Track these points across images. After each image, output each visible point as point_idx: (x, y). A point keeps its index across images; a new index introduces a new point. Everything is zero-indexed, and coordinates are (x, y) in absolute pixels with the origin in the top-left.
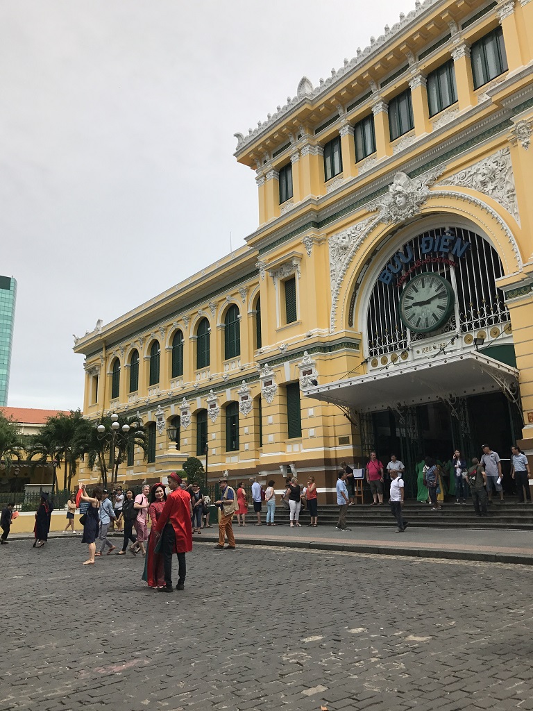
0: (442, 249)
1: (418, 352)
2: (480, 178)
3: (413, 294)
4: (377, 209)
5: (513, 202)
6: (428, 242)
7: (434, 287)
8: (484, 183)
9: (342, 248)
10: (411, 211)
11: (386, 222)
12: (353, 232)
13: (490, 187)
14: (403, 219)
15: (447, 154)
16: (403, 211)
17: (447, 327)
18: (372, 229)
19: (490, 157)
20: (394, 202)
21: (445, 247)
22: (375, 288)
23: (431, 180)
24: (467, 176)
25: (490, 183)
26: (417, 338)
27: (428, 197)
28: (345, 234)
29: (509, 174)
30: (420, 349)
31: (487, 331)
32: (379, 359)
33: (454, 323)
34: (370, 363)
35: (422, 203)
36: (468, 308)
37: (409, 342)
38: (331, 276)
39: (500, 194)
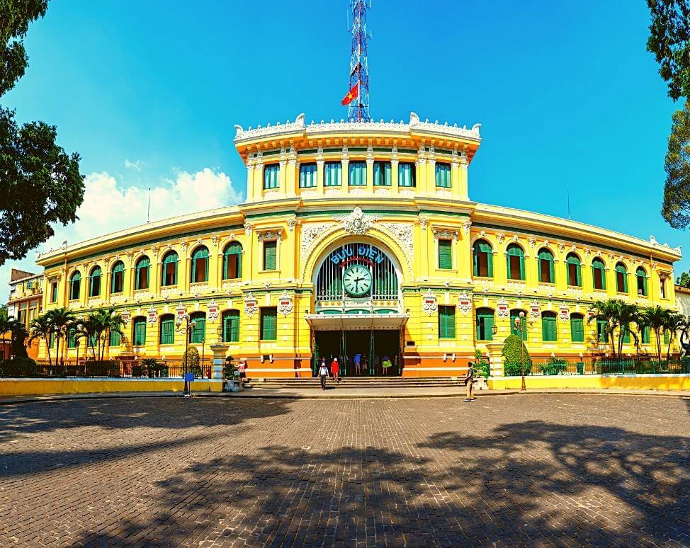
0: (370, 256)
2: (399, 231)
3: (350, 273)
4: (339, 221)
5: (412, 250)
8: (400, 235)
9: (313, 235)
10: (361, 232)
11: (345, 231)
12: (322, 227)
14: (356, 233)
16: (358, 230)
17: (365, 295)
19: (404, 224)
20: (354, 223)
21: (372, 256)
22: (325, 262)
23: (374, 220)
24: (392, 227)
25: (403, 237)
26: (348, 296)
28: (315, 227)
29: (412, 236)
30: (349, 302)
31: (385, 302)
32: (323, 303)
33: (370, 294)
34: (317, 304)
35: (367, 231)
36: (377, 289)
37: (343, 298)
38: (303, 248)
39: (407, 243)
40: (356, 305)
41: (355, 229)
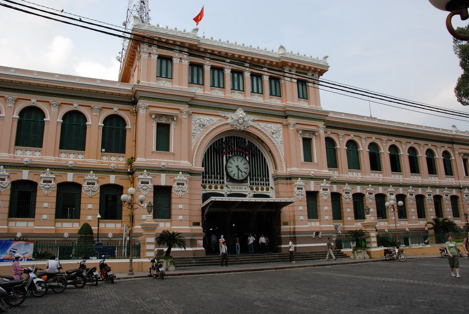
0: (247, 148)
1: (229, 188)
2: (272, 130)
3: (232, 162)
4: (225, 117)
7: (242, 163)
8: (273, 133)
9: (203, 125)
10: (243, 128)
11: (230, 126)
12: (210, 120)
14: (238, 129)
17: (243, 181)
18: (222, 125)
19: (275, 125)
20: (238, 120)
22: (208, 150)
23: (253, 120)
24: (266, 127)
25: (275, 135)
26: (229, 181)
27: (251, 126)
28: (204, 119)
29: (281, 135)
30: (231, 187)
31: (260, 188)
32: (208, 186)
33: (247, 180)
35: (248, 127)
36: (253, 176)
37: (225, 182)
38: (193, 136)
39: (278, 140)
40: (236, 190)
41: (239, 126)
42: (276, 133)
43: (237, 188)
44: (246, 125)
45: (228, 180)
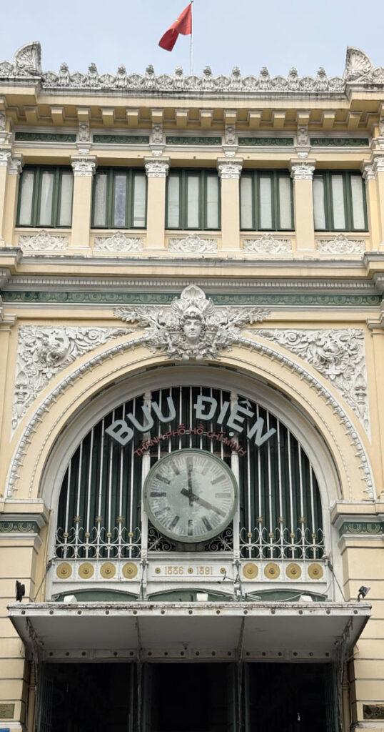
0: (230, 424)
1: (158, 571)
2: (320, 351)
3: (169, 472)
4: (137, 321)
5: (364, 403)
6: (207, 405)
7: (211, 476)
8: (325, 362)
9: (53, 356)
10: (204, 351)
11: (154, 350)
12: (80, 337)
13: (332, 370)
14: (187, 357)
15: (273, 296)
16: (193, 347)
17: (216, 543)
18: (126, 349)
19: (336, 331)
21: (236, 422)
22: (86, 441)
23: (243, 321)
24: (299, 340)
25: (334, 366)
26: (159, 547)
27: (236, 343)
28: (61, 334)
29: (362, 365)
30: (162, 566)
31: (283, 566)
32: (75, 567)
33: (230, 539)
34: (54, 570)
35: (224, 348)
36: (255, 524)
38: (17, 394)
39: (346, 385)
40: (186, 576)
41: (186, 345)
42: (337, 362)
43: (190, 571)
44: (215, 341)
45: (157, 542)
